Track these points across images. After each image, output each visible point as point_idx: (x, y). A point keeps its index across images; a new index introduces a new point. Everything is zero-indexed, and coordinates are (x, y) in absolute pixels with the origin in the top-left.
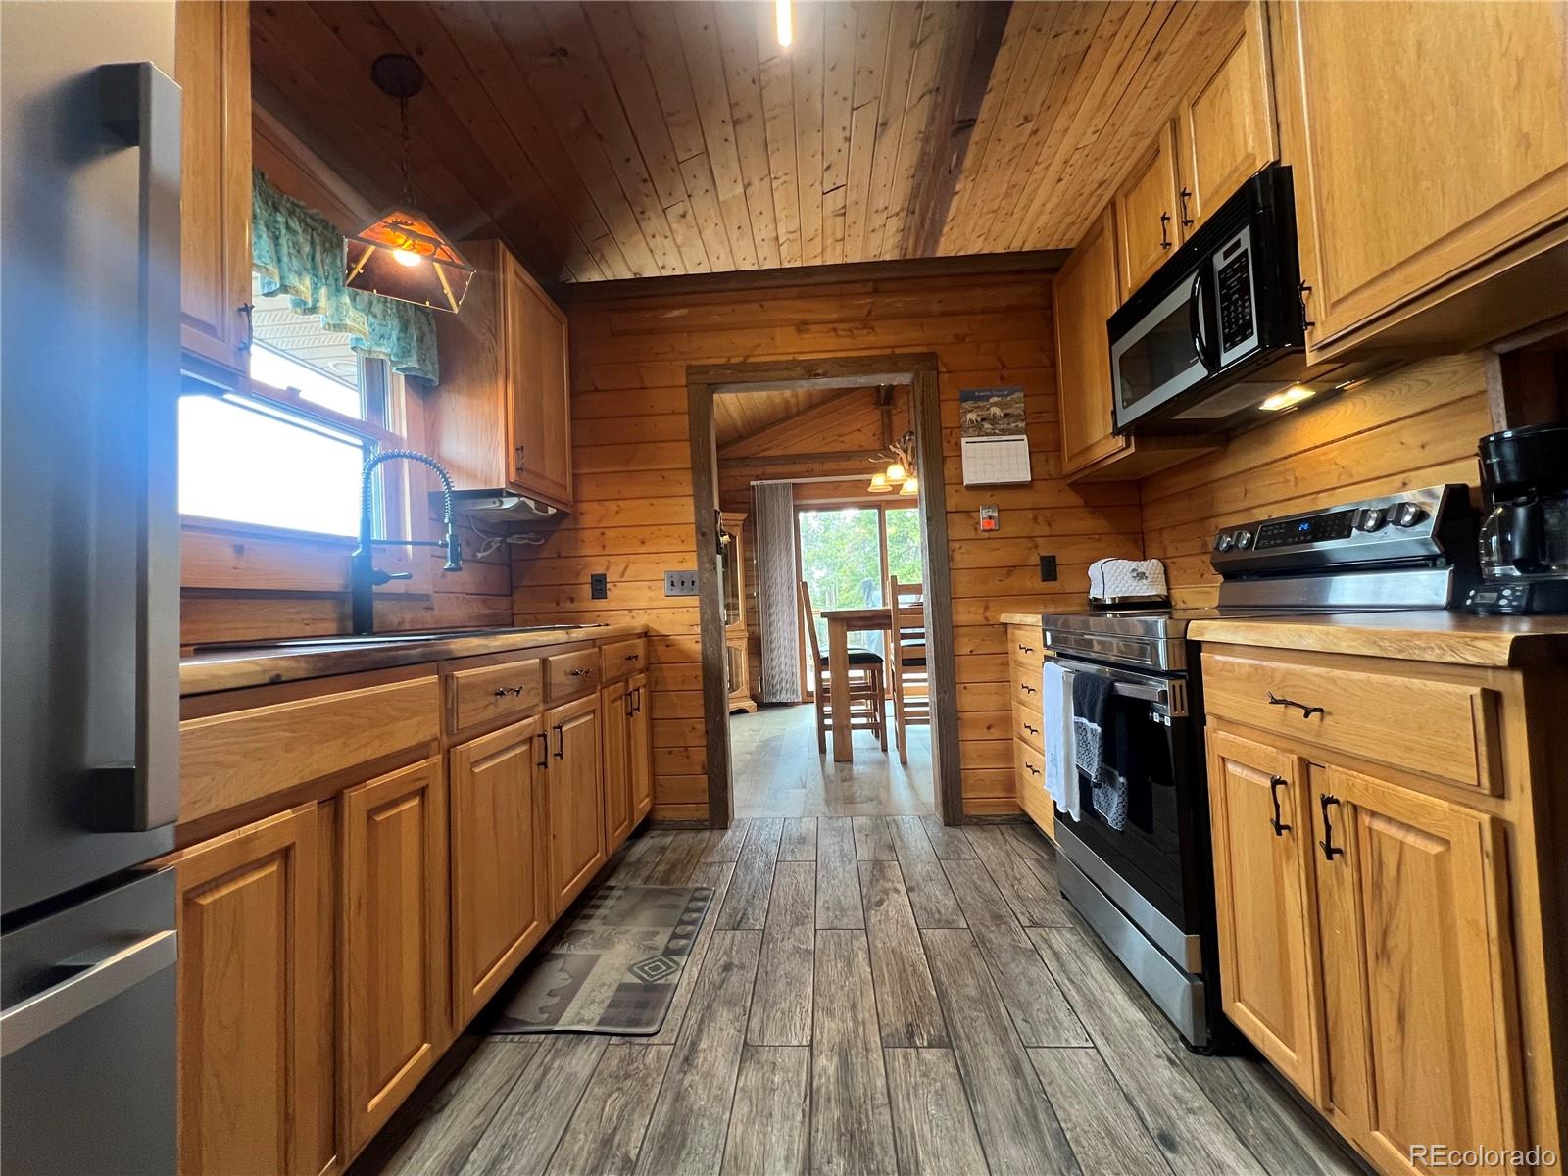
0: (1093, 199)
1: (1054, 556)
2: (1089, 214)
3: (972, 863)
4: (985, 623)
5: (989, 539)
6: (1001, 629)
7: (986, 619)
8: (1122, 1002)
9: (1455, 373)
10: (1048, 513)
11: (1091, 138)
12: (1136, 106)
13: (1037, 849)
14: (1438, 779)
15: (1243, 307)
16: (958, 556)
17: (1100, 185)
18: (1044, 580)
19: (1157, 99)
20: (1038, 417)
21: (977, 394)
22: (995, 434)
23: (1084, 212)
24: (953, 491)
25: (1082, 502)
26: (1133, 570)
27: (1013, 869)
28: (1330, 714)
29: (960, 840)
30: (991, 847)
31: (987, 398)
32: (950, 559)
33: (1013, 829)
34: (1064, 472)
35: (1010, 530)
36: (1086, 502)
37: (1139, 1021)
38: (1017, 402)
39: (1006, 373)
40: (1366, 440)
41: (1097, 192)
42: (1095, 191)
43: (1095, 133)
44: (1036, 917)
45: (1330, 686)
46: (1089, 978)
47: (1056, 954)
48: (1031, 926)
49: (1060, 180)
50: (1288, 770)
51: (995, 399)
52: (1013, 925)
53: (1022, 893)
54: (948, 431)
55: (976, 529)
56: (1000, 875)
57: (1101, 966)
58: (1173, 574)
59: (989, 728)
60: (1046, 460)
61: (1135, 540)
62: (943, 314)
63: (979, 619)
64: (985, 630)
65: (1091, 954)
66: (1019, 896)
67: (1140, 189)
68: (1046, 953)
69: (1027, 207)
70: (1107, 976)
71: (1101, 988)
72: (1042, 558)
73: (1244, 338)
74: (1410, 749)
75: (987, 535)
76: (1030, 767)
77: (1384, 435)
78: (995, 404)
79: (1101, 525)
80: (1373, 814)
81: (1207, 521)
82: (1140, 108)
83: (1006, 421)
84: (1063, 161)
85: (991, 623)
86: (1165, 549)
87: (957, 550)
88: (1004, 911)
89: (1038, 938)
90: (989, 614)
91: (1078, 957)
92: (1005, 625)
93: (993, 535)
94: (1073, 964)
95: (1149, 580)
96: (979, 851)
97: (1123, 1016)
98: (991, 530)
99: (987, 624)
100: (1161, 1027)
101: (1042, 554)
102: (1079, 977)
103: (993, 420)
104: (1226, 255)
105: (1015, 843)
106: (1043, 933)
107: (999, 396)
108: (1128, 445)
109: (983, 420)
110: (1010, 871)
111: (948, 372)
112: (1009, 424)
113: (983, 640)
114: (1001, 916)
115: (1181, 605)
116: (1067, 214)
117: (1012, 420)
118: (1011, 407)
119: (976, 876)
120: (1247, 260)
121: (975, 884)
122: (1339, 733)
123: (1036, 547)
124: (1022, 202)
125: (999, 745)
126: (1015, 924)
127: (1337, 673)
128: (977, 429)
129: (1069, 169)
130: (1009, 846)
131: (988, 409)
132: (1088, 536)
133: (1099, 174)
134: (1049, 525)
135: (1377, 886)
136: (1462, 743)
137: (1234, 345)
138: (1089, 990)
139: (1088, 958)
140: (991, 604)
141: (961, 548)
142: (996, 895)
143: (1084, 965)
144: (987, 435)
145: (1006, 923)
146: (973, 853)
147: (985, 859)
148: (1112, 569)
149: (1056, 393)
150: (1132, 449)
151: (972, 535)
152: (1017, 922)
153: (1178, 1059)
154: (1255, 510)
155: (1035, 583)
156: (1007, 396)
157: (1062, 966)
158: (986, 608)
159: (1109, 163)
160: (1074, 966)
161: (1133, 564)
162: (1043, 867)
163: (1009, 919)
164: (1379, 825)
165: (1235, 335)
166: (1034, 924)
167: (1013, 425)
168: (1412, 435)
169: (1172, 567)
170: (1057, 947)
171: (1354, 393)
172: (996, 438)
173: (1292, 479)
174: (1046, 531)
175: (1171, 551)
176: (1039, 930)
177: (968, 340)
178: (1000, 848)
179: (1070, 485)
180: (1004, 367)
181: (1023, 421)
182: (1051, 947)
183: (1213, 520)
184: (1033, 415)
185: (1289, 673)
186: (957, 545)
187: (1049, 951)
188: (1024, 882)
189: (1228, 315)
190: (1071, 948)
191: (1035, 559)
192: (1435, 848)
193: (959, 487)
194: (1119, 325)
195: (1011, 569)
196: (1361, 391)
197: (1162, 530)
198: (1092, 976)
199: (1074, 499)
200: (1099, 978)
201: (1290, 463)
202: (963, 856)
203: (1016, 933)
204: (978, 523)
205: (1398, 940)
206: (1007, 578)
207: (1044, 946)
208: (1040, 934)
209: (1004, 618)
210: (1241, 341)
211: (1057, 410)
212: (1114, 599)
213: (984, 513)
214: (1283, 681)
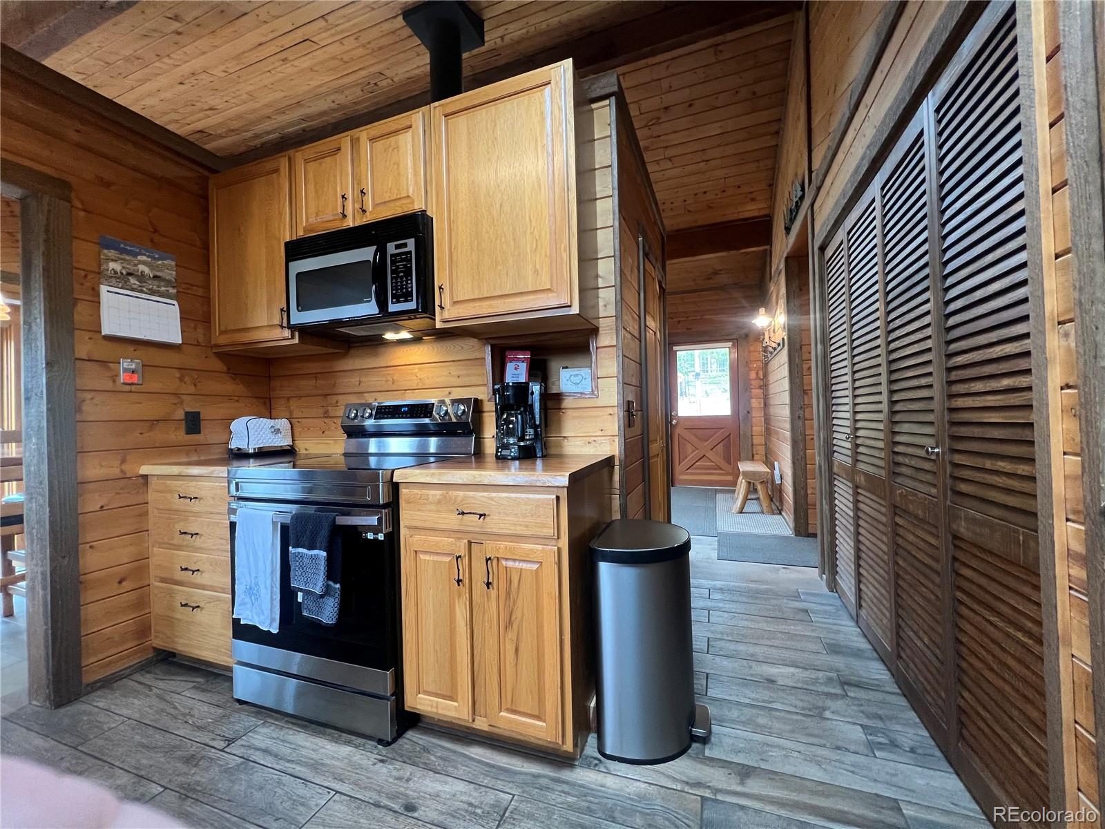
0: (201, 115)
1: (199, 413)
2: (193, 122)
3: (122, 727)
4: (121, 476)
5: (131, 392)
6: (141, 480)
7: (122, 471)
8: (333, 749)
9: (473, 346)
10: (195, 374)
11: (218, 72)
12: (260, 78)
13: (189, 679)
14: (537, 537)
15: (407, 281)
16: (86, 407)
17: (211, 109)
18: (188, 433)
19: (272, 84)
20: (188, 289)
21: (122, 246)
22: (141, 291)
23: (190, 119)
24: (87, 338)
25: (225, 369)
26: (272, 427)
27: (175, 708)
28: (489, 515)
29: (90, 714)
30: (136, 701)
31: (135, 255)
32: (79, 410)
33: (148, 672)
34: (213, 343)
35: (155, 386)
36: (228, 369)
37: (351, 752)
38: (168, 269)
39: (157, 238)
40: (434, 367)
41: (207, 112)
42: (206, 110)
43: (225, 72)
44: (229, 734)
45: (490, 502)
46: (301, 749)
47: (266, 751)
48: (229, 745)
49: (181, 83)
50: (461, 548)
51: (144, 258)
52: (211, 755)
53: (200, 723)
54: (83, 273)
55: (114, 381)
56: (165, 721)
57: (302, 735)
58: (297, 431)
59: (120, 582)
60: (195, 329)
61: (265, 403)
62: (78, 145)
63: (116, 472)
64: (122, 483)
65: (291, 732)
66: (197, 727)
67: (320, 164)
68: (257, 756)
69: (143, 81)
70: (311, 739)
71: (313, 750)
72: (187, 413)
73: (406, 301)
74: (527, 526)
75: (127, 388)
76: (186, 605)
77: (442, 367)
78: (144, 263)
79: (239, 389)
80: (506, 559)
81: (329, 397)
82: (261, 81)
83: (156, 283)
84: (192, 72)
85: (128, 476)
86: (291, 412)
87: (87, 402)
88: (194, 749)
89: (243, 750)
90: (125, 467)
91: (283, 741)
92: (145, 477)
93: (133, 388)
94: (283, 749)
95: (283, 434)
96: (125, 712)
97: (340, 757)
98: (133, 384)
99: (124, 477)
100: (364, 746)
101: (187, 410)
102: (294, 755)
103: (142, 277)
104: (397, 247)
105: (161, 684)
106: (243, 743)
107: (148, 257)
108: (293, 337)
109: (130, 274)
110: (172, 711)
111: (85, 210)
112: (159, 287)
113: (118, 494)
114: (193, 755)
115: (303, 452)
116: (176, 111)
117: (163, 284)
118: (162, 271)
119: (137, 738)
120: (411, 257)
121: (143, 746)
122: (491, 525)
123: (182, 403)
124: (139, 75)
125: (132, 596)
126: (213, 753)
127: (494, 495)
128: (122, 280)
129: (192, 80)
130: (155, 690)
131: (136, 265)
132: (230, 397)
133: (215, 101)
134: (195, 385)
135: (508, 594)
136: (548, 519)
137: (398, 302)
138: (306, 757)
139: (291, 737)
140: (128, 457)
141: (92, 399)
142: (175, 741)
143: (290, 743)
144: (133, 290)
145: (203, 757)
146: (117, 718)
147: (137, 716)
148: (255, 425)
149: (207, 273)
150: (296, 341)
151: (109, 385)
152: (213, 750)
153: (384, 756)
154: (365, 394)
155: (180, 436)
156: (158, 259)
157: (276, 756)
158: (123, 461)
159: (225, 99)
160: (285, 750)
161: (271, 422)
162: (204, 691)
163: (203, 753)
164: (510, 564)
165: (401, 296)
166: (230, 741)
167: (163, 289)
168: (455, 369)
169: (296, 425)
170: (262, 745)
171: (426, 342)
172: (143, 296)
173: (391, 379)
174: (192, 389)
175: (296, 414)
176: (239, 742)
177: (113, 188)
178: (148, 696)
179: (215, 353)
180: (155, 231)
181: (174, 287)
182: (257, 749)
183: (334, 397)
184: (183, 286)
185: (466, 497)
186: (88, 396)
187: (258, 753)
188: (196, 713)
189: (397, 283)
190: (274, 739)
191: (180, 414)
192: (535, 566)
193: (96, 336)
194: (296, 250)
195: (153, 423)
196: (431, 342)
197: (289, 399)
198: (303, 747)
199: (218, 365)
200: (308, 744)
201: (390, 371)
202: (106, 727)
203: (219, 759)
204: (117, 375)
205: (517, 614)
206: (148, 432)
207: (251, 752)
208: (243, 745)
209: (144, 470)
210: (405, 301)
211: (207, 287)
212: (255, 449)
213: (125, 364)
214: (462, 501)
